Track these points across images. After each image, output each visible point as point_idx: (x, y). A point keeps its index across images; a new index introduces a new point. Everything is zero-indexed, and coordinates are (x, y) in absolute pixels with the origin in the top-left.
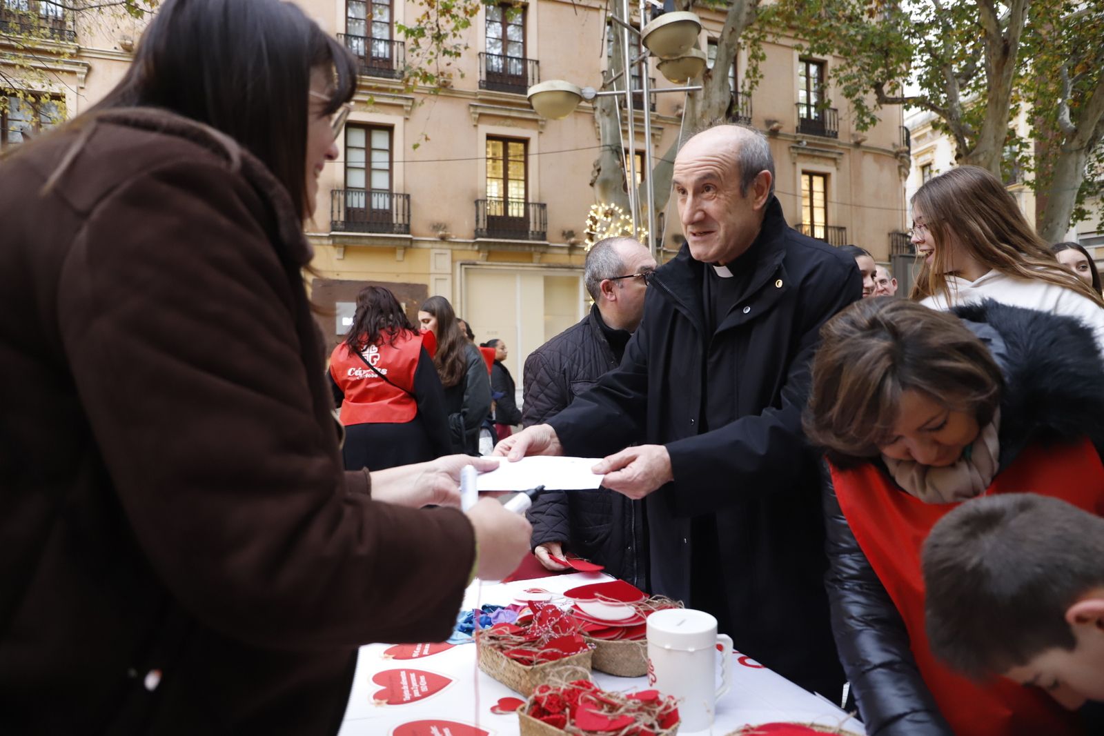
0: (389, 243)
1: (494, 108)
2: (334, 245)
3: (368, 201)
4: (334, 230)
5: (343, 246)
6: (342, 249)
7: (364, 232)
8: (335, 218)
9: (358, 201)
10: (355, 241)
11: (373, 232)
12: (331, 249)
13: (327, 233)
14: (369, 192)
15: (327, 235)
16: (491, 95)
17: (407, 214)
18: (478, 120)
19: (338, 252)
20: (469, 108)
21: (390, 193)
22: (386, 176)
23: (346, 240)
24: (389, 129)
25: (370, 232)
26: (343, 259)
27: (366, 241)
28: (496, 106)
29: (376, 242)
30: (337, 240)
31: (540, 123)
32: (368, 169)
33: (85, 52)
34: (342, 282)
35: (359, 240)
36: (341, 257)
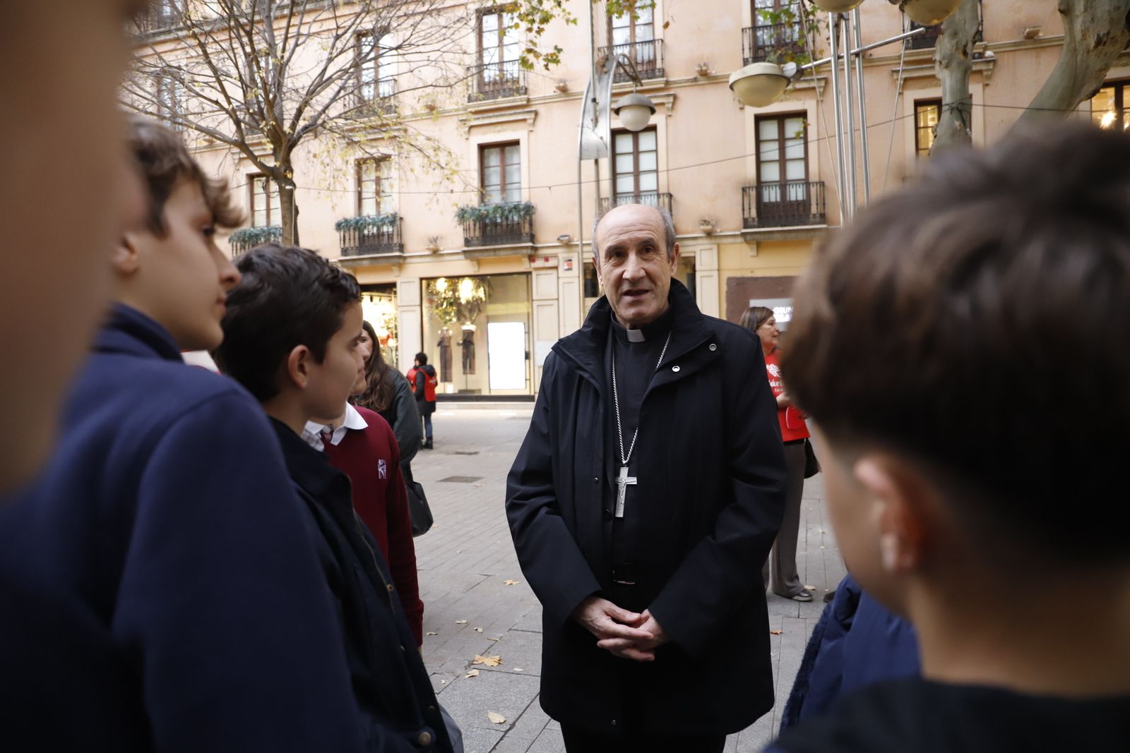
0: (803, 235)
1: (922, 69)
2: (747, 242)
3: (783, 194)
4: (745, 228)
5: (755, 242)
6: (755, 246)
7: (776, 226)
8: (746, 215)
9: (772, 195)
10: (767, 236)
11: (785, 226)
12: (745, 246)
13: (739, 230)
14: (783, 184)
15: (738, 233)
16: (918, 54)
17: (823, 203)
18: (904, 87)
19: (751, 249)
20: (892, 75)
21: (806, 182)
22: (801, 165)
23: (758, 236)
24: (802, 115)
25: (782, 226)
26: (757, 255)
27: (778, 236)
28: (924, 66)
29: (788, 235)
30: (749, 237)
31: (985, 73)
32: (783, 161)
33: (534, 101)
34: (756, 279)
35: (770, 235)
36: (755, 253)
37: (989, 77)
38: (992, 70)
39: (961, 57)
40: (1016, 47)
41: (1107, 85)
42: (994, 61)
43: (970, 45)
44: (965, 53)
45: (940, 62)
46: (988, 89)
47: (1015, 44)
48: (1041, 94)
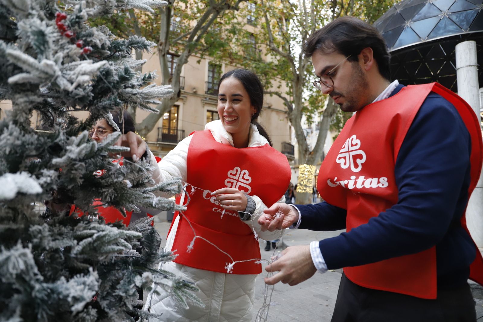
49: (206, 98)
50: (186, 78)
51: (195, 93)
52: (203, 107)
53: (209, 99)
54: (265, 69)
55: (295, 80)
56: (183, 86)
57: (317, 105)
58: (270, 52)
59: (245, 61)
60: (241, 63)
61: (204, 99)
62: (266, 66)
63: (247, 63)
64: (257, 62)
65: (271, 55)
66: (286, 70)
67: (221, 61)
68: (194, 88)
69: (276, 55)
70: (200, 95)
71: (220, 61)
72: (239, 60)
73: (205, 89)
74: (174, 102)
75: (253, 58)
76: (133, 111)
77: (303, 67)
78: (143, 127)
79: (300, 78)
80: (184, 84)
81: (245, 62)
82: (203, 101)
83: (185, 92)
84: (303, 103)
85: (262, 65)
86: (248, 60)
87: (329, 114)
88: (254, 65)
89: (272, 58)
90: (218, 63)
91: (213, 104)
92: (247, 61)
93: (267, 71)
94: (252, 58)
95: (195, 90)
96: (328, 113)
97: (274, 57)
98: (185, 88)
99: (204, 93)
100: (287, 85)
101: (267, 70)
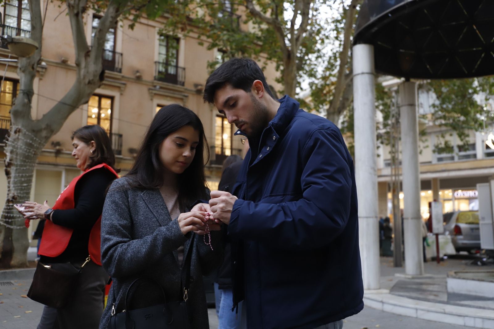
37: (42, 75)
38: (44, 72)
39: (31, 69)
40: (57, 65)
41: (96, 95)
42: (46, 69)
43: (36, 65)
44: (33, 68)
45: (20, 69)
46: (41, 82)
47: (57, 63)
48: (66, 97)
49: (155, 86)
50: (124, 56)
51: (138, 79)
52: (152, 100)
53: (161, 88)
54: (243, 42)
55: (285, 59)
56: (120, 67)
57: (322, 99)
58: (252, 19)
59: (212, 30)
60: (208, 34)
61: (153, 88)
62: (243, 39)
63: (215, 33)
64: (231, 33)
65: (254, 23)
66: (273, 44)
67: (176, 30)
68: (138, 72)
69: (260, 23)
70: (146, 81)
71: (174, 31)
72: (203, 29)
73: (155, 74)
74: (95, 89)
75: (225, 26)
76: (26, 100)
77: (297, 39)
78: (43, 126)
79: (292, 56)
80: (122, 64)
81: (212, 32)
82: (151, 91)
83: (123, 77)
84: (298, 94)
85: (237, 37)
86: (217, 29)
87: (336, 110)
88: (225, 38)
89: (254, 28)
90: (171, 33)
91: (167, 96)
92: (216, 31)
93: (245, 46)
94: (223, 27)
95: (138, 74)
96: (334, 109)
97: (256, 26)
98: (123, 71)
99: (153, 78)
100: (277, 68)
101: (245, 44)
